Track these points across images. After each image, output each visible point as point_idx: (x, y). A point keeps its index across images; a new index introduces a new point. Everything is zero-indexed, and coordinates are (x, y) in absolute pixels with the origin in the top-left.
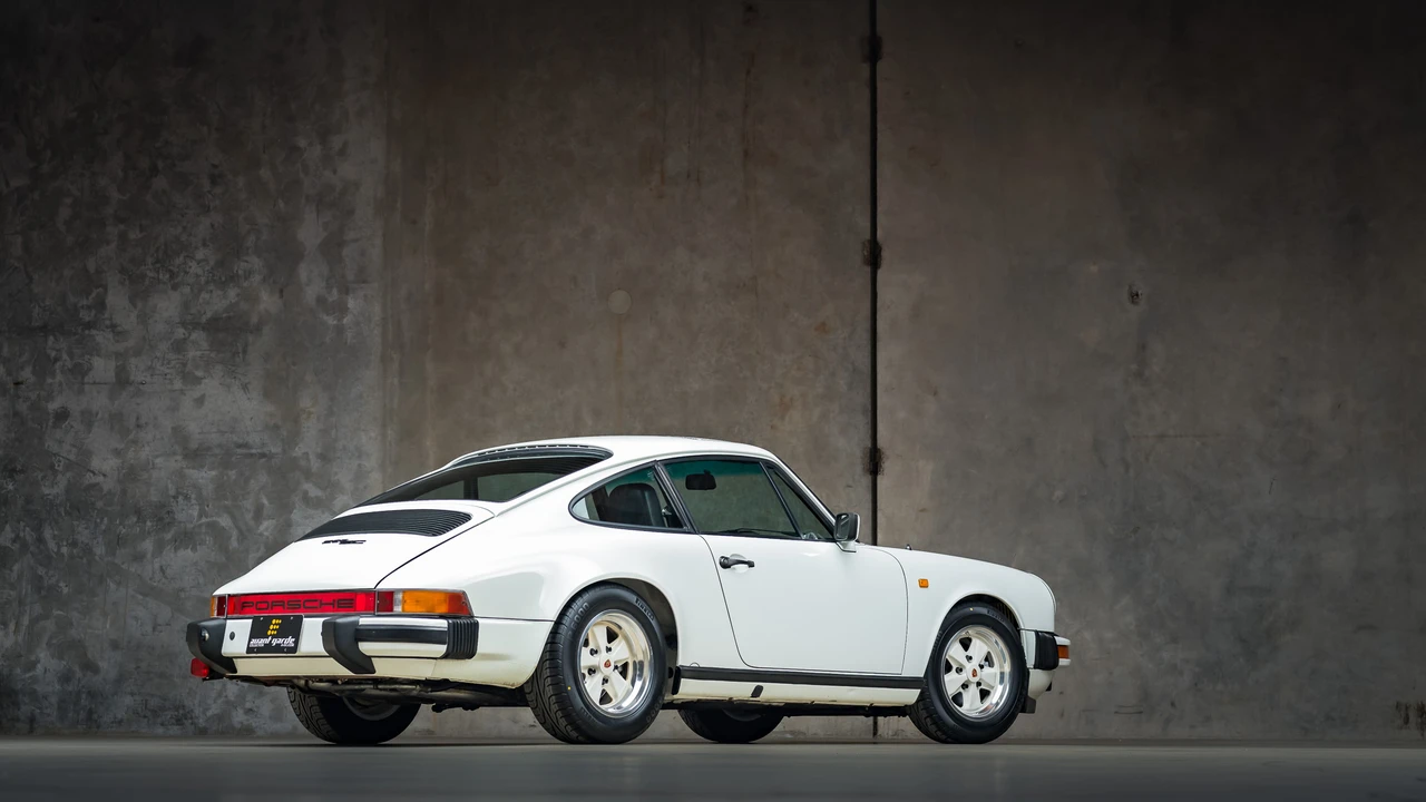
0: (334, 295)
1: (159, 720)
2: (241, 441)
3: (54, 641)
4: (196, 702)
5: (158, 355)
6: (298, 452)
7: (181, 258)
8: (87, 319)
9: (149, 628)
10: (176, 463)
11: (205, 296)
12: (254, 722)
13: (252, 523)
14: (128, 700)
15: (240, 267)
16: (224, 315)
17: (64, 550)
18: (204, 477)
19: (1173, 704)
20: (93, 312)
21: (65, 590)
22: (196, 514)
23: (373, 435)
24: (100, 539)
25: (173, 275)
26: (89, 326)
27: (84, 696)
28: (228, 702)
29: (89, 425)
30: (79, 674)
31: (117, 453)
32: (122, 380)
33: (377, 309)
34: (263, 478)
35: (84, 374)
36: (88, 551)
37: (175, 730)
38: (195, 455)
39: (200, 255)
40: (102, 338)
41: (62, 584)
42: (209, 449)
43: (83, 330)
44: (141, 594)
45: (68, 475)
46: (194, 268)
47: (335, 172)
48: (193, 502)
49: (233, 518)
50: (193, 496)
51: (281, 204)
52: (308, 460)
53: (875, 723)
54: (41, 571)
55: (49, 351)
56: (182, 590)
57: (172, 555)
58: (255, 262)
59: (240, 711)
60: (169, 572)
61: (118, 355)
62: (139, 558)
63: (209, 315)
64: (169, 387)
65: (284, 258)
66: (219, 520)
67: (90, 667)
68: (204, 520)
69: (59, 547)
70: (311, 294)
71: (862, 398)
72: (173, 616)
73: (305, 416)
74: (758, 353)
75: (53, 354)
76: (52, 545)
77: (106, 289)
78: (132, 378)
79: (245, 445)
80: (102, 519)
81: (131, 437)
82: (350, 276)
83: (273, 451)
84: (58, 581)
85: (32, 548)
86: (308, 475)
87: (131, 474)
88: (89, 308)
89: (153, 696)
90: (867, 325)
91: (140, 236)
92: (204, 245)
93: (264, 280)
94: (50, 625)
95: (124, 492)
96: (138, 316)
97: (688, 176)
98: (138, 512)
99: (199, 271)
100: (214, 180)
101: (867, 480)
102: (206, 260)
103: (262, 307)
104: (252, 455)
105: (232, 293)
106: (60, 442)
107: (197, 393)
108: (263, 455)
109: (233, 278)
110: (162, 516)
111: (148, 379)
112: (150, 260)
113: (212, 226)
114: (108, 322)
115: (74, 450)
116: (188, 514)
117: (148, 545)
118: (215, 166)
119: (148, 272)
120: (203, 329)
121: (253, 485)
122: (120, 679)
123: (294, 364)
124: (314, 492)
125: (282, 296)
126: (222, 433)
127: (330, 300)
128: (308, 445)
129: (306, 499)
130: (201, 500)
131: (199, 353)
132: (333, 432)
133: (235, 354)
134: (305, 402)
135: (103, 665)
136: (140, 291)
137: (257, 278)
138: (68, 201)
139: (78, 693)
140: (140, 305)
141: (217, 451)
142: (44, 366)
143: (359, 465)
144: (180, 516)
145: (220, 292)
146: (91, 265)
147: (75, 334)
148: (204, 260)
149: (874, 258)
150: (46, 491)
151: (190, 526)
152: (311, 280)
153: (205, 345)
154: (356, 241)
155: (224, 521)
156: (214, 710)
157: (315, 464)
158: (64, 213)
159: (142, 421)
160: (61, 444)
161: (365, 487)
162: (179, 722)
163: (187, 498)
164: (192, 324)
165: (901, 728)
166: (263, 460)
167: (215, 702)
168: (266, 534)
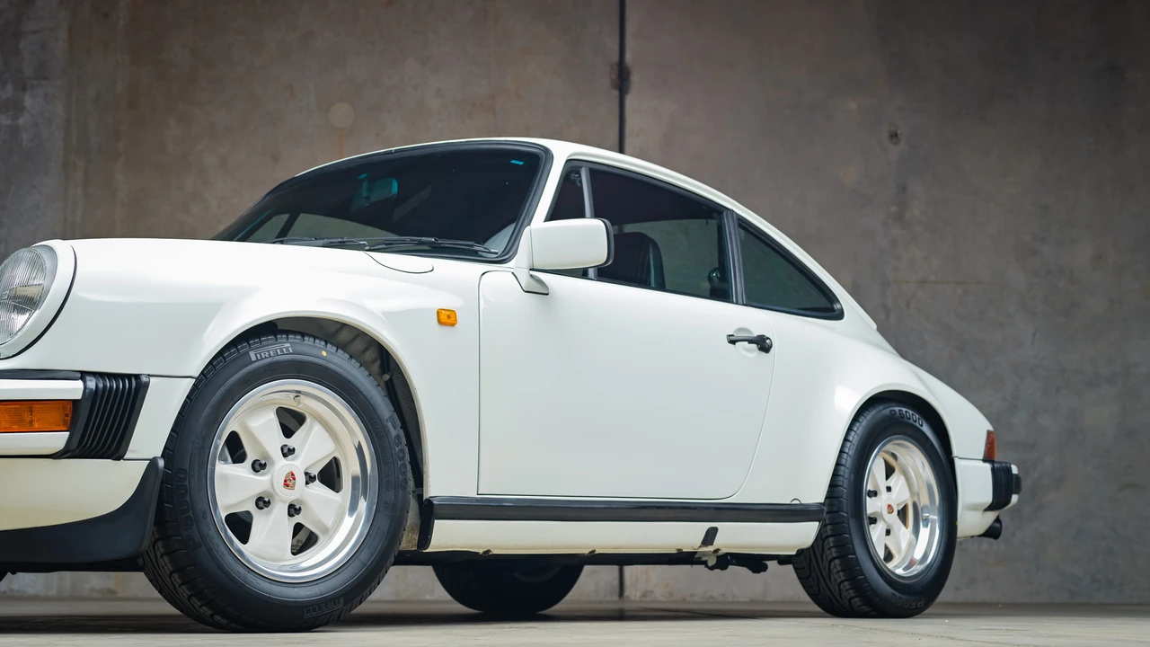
33: (59, 110)
53: (621, 582)
82: (29, 72)
149: (621, 82)
154: (35, 32)
165: (650, 589)
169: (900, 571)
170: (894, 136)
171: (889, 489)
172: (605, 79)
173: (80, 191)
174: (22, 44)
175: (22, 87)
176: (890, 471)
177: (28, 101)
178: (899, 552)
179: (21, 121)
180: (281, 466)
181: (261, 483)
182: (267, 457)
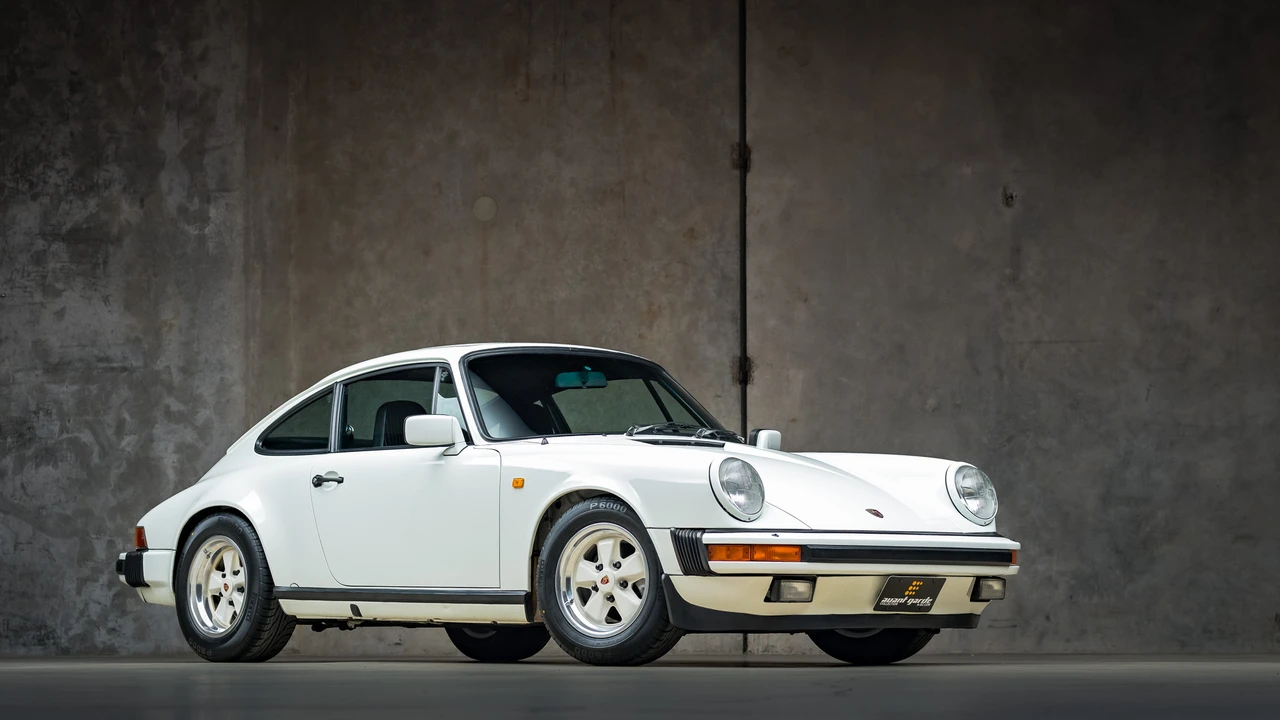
0: (195, 205)
1: (21, 640)
2: (102, 355)
4: (58, 622)
5: (18, 266)
6: (159, 365)
7: (41, 168)
9: (11, 549)
10: (37, 377)
11: (64, 206)
12: (117, 642)
13: (113, 438)
15: (100, 176)
16: (84, 226)
18: (64, 391)
19: (1048, 618)
22: (56, 429)
23: (235, 347)
25: (32, 185)
28: (91, 623)
33: (239, 218)
34: (125, 393)
37: (37, 650)
38: (56, 369)
39: (59, 164)
42: (70, 363)
44: (3, 512)
46: (54, 178)
47: (195, 77)
48: (54, 417)
49: (94, 433)
50: (54, 411)
51: (142, 112)
52: (170, 373)
53: (745, 639)
56: (43, 508)
57: (33, 471)
58: (115, 171)
59: (103, 632)
60: (30, 489)
63: (69, 226)
64: (30, 300)
65: (145, 166)
66: (81, 436)
68: (65, 436)
70: (172, 203)
71: (731, 306)
72: (34, 535)
73: (166, 329)
74: (626, 260)
79: (107, 359)
82: (212, 185)
83: (134, 364)
86: (170, 389)
89: (14, 616)
90: (737, 231)
92: (64, 154)
93: (124, 188)
97: (555, 78)
99: (59, 181)
100: (74, 88)
101: (736, 390)
102: (65, 170)
103: (122, 217)
104: (112, 369)
105: (92, 203)
107: (58, 304)
108: (124, 369)
109: (92, 188)
110: (23, 432)
111: (8, 292)
112: (9, 170)
113: (72, 134)
116: (48, 429)
117: (8, 462)
118: (74, 73)
119: (7, 183)
120: (63, 240)
121: (115, 399)
123: (156, 275)
124: (175, 406)
125: (142, 206)
126: (84, 346)
127: (192, 209)
128: (170, 359)
129: (168, 413)
130: (62, 415)
131: (59, 265)
132: (195, 345)
133: (96, 265)
134: (167, 315)
137: (117, 188)
141: (78, 365)
143: (222, 379)
144: (41, 432)
145: (80, 203)
148: (62, 170)
149: (743, 164)
151: (51, 442)
152: (173, 189)
153: (65, 257)
154: (217, 148)
155: (86, 437)
156: (77, 629)
157: (177, 378)
161: (228, 401)
162: (41, 642)
163: (48, 413)
164: (51, 235)
165: (771, 644)
166: (124, 374)
167: (77, 621)
168: (128, 449)
170: (1008, 200)
172: (726, 160)
173: (258, 290)
174: (205, 161)
175: (207, 200)
177: (212, 213)
179: (207, 231)
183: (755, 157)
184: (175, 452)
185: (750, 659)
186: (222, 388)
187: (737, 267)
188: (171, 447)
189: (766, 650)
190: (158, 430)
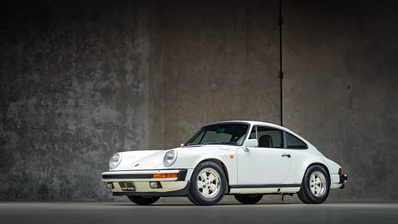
0: (136, 83)
1: (88, 197)
2: (110, 122)
3: (58, 175)
4: (98, 192)
5: (87, 98)
6: (126, 125)
7: (93, 72)
8: (67, 88)
9: (85, 172)
10: (92, 127)
11: (100, 83)
13: (113, 144)
14: (79, 191)
15: (110, 75)
16: (105, 88)
17: (61, 151)
18: (100, 131)
19: (360, 192)
20: (68, 87)
21: (61, 162)
22: (98, 141)
23: (147, 121)
24: (71, 148)
25: (91, 77)
26: (67, 90)
27: (67, 190)
28: (107, 192)
29: (68, 117)
30: (65, 184)
31: (75, 125)
32: (77, 105)
33: (148, 87)
34: (117, 132)
35: (66, 103)
36: (67, 151)
37: (93, 199)
38: (98, 126)
39: (98, 72)
40: (71, 93)
41: (60, 160)
42: (101, 124)
43: (66, 91)
44: (83, 163)
45: (62, 130)
46: (97, 75)
47: (136, 50)
48: (97, 138)
49: (108, 142)
50: (97, 136)
51: (121, 59)
52: (129, 127)
53: (283, 197)
54: (54, 156)
55: (56, 97)
56: (94, 162)
57: (91, 152)
58: (114, 74)
60: (90, 157)
61: (75, 98)
62: (82, 153)
63: (101, 88)
64: (90, 107)
65: (122, 73)
66: (105, 143)
67: (68, 182)
68: (100, 143)
69: (59, 150)
70: (129, 83)
71: (278, 113)
72: (92, 169)
73: (128, 115)
74: (251, 100)
75: (57, 98)
76: (57, 149)
77: (72, 80)
78: (79, 105)
79: (112, 123)
80: (71, 143)
81: (80, 120)
82: (140, 78)
83: (119, 125)
84: (59, 159)
85: (52, 150)
86: (129, 131)
87: (79, 130)
88: (67, 85)
89: (86, 190)
90: (280, 94)
91: (81, 66)
92: (100, 69)
93: (116, 79)
94: (57, 171)
95: (78, 135)
96: (81, 88)
97: (232, 53)
98: (81, 141)
99: (98, 76)
100: (102, 52)
102: (100, 73)
103: (116, 86)
104: (113, 126)
105: (107, 82)
106: (59, 122)
107: (98, 108)
109: (108, 78)
110: (88, 142)
112: (84, 73)
113: (102, 64)
114: (72, 89)
115: (64, 124)
116: (96, 141)
117: (84, 150)
118: (102, 48)
119: (84, 76)
120: (99, 92)
121: (114, 134)
122: (77, 186)
123: (125, 101)
124: (130, 136)
125: (121, 83)
126: (105, 120)
127: (135, 84)
128: (129, 123)
129: (129, 138)
130: (99, 138)
131: (98, 98)
132: (136, 120)
133: (108, 99)
134: (128, 112)
135: (72, 182)
136: (81, 81)
137: (114, 78)
138: (61, 56)
139: (65, 190)
140: (82, 85)
141: (104, 124)
142: (54, 101)
143: (143, 129)
144: (93, 142)
145: (104, 82)
146: (68, 74)
147: (63, 92)
148: (99, 73)
149: (281, 75)
150: (56, 135)
151: (96, 145)
152: (130, 79)
153: (100, 96)
154: (141, 69)
155: (106, 143)
156: (104, 194)
157: (131, 129)
158: (60, 60)
159: (82, 116)
160: (60, 122)
161: (145, 135)
162: (94, 197)
163: (95, 137)
164: (96, 90)
165: (289, 199)
166: (116, 127)
167: (104, 192)
168: (118, 147)
169: (317, 196)
170: (349, 87)
171: (316, 180)
172: (277, 75)
173: (153, 106)
174: (139, 72)
175: (139, 82)
176: (316, 177)
177: (140, 85)
178: (318, 192)
179: (139, 90)
180: (207, 181)
181: (204, 184)
182: (205, 180)
183: (284, 75)
184: (130, 148)
185: (284, 202)
186: (143, 131)
187: (280, 103)
188: (129, 146)
189: (288, 200)
190: (126, 142)
